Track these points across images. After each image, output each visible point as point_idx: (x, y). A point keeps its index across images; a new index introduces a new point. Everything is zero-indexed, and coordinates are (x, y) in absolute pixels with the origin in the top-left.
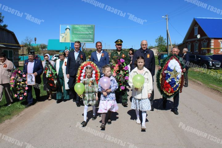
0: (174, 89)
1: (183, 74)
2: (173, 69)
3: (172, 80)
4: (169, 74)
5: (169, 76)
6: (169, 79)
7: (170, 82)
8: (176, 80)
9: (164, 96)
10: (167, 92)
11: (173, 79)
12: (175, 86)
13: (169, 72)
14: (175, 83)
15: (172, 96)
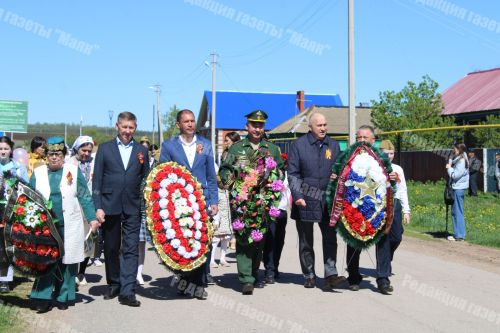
0: (373, 223)
1: (389, 185)
2: (364, 175)
3: (365, 203)
4: (356, 188)
5: (357, 193)
6: (357, 199)
7: (360, 207)
8: (373, 201)
9: (352, 245)
10: (358, 231)
11: (366, 200)
12: (374, 216)
13: (355, 182)
14: (373, 210)
15: (370, 241)
